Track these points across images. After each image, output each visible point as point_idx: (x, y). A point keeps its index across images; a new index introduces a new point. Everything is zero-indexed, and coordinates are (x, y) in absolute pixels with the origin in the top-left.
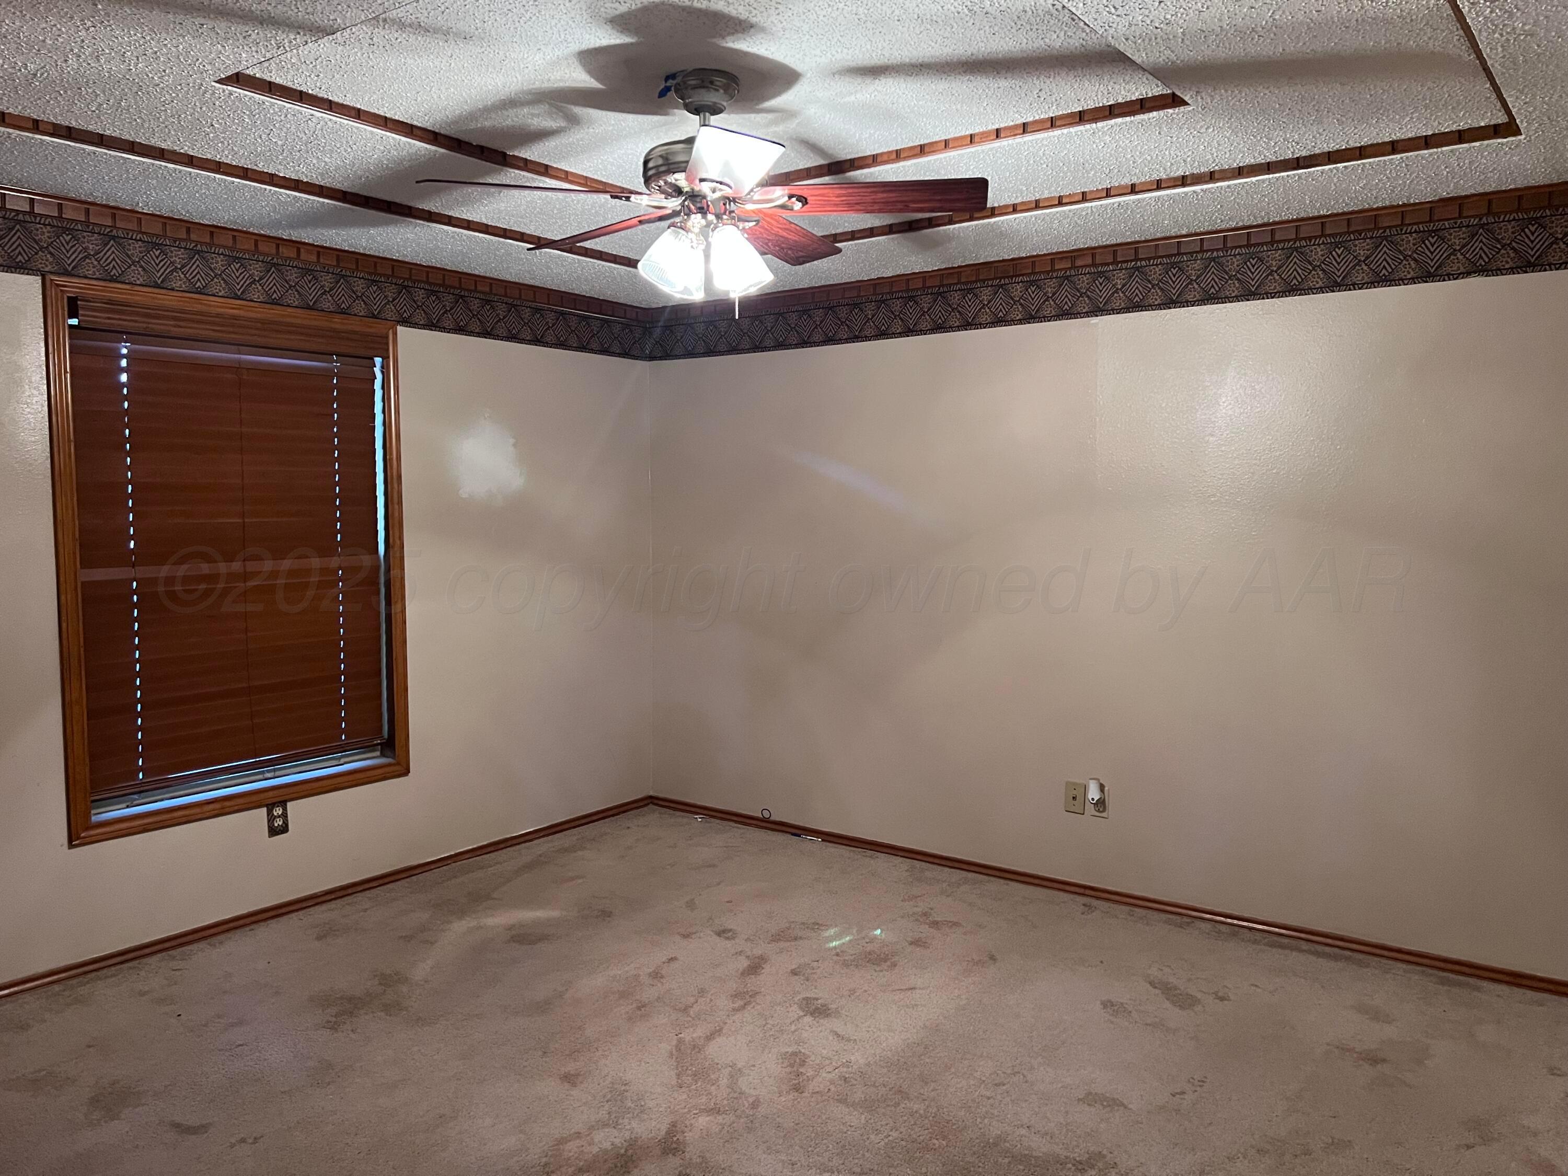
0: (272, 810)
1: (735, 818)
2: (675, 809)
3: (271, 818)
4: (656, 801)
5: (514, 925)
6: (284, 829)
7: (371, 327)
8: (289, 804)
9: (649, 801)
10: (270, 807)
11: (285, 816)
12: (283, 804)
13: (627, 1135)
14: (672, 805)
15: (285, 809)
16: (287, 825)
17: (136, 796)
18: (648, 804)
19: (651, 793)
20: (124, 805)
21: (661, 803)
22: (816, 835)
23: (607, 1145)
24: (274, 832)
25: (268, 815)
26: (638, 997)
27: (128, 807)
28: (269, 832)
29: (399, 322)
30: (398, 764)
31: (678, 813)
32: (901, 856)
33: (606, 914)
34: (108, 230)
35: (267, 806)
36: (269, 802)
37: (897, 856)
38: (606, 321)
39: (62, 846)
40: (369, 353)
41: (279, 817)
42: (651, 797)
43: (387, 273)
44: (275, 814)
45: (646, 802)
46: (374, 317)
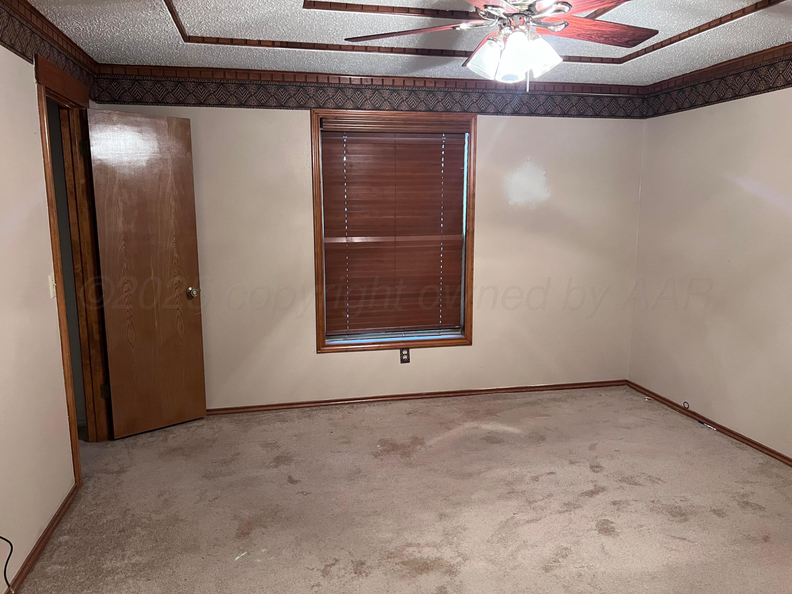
0: (402, 351)
1: (669, 404)
2: (638, 391)
3: (402, 355)
4: (629, 384)
5: (492, 431)
6: (408, 361)
7: (462, 117)
8: (410, 350)
9: (625, 383)
10: (402, 350)
11: (408, 355)
12: (408, 349)
13: (439, 555)
14: (637, 388)
15: (408, 352)
16: (409, 359)
17: (347, 336)
18: (624, 385)
19: (627, 379)
20: (342, 339)
21: (632, 385)
22: (713, 426)
23: (425, 556)
24: (403, 361)
25: (401, 353)
26: (514, 487)
27: (344, 340)
28: (401, 361)
29: (479, 113)
30: (466, 339)
31: (640, 394)
32: (766, 453)
33: (543, 439)
34: (338, 85)
35: (400, 349)
36: (401, 347)
37: (763, 452)
38: (614, 97)
39: (314, 352)
40: (460, 131)
41: (405, 355)
42: (627, 381)
43: (472, 87)
44: (404, 353)
45: (623, 383)
46: (465, 111)
